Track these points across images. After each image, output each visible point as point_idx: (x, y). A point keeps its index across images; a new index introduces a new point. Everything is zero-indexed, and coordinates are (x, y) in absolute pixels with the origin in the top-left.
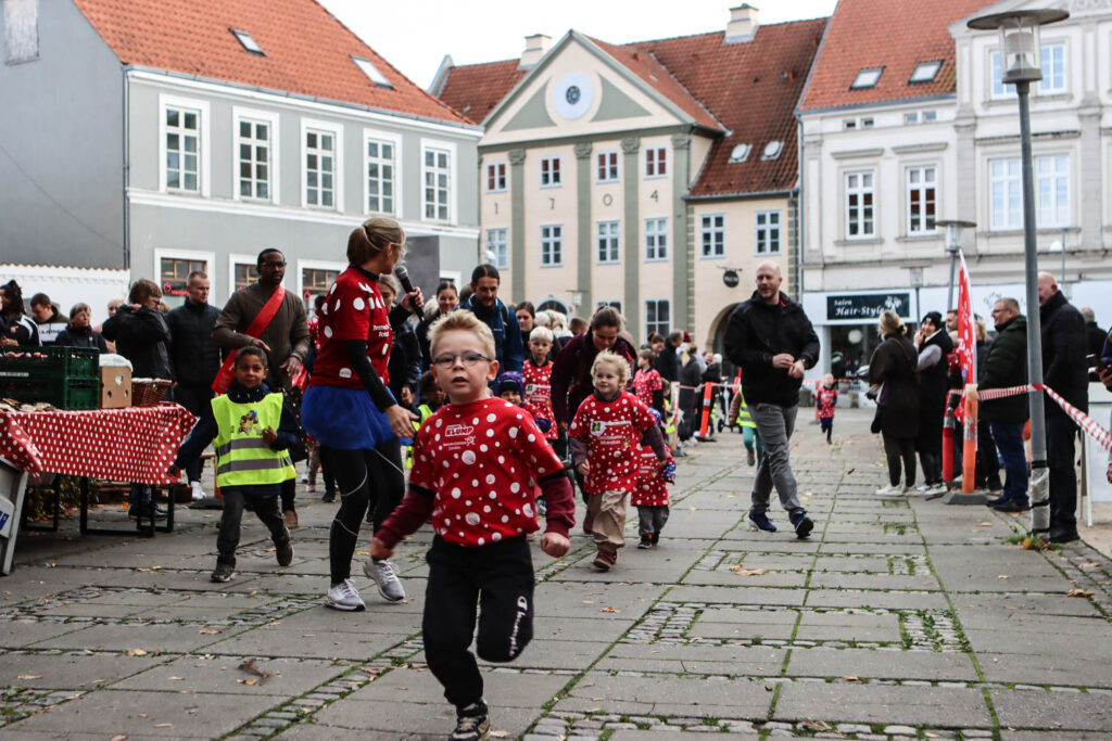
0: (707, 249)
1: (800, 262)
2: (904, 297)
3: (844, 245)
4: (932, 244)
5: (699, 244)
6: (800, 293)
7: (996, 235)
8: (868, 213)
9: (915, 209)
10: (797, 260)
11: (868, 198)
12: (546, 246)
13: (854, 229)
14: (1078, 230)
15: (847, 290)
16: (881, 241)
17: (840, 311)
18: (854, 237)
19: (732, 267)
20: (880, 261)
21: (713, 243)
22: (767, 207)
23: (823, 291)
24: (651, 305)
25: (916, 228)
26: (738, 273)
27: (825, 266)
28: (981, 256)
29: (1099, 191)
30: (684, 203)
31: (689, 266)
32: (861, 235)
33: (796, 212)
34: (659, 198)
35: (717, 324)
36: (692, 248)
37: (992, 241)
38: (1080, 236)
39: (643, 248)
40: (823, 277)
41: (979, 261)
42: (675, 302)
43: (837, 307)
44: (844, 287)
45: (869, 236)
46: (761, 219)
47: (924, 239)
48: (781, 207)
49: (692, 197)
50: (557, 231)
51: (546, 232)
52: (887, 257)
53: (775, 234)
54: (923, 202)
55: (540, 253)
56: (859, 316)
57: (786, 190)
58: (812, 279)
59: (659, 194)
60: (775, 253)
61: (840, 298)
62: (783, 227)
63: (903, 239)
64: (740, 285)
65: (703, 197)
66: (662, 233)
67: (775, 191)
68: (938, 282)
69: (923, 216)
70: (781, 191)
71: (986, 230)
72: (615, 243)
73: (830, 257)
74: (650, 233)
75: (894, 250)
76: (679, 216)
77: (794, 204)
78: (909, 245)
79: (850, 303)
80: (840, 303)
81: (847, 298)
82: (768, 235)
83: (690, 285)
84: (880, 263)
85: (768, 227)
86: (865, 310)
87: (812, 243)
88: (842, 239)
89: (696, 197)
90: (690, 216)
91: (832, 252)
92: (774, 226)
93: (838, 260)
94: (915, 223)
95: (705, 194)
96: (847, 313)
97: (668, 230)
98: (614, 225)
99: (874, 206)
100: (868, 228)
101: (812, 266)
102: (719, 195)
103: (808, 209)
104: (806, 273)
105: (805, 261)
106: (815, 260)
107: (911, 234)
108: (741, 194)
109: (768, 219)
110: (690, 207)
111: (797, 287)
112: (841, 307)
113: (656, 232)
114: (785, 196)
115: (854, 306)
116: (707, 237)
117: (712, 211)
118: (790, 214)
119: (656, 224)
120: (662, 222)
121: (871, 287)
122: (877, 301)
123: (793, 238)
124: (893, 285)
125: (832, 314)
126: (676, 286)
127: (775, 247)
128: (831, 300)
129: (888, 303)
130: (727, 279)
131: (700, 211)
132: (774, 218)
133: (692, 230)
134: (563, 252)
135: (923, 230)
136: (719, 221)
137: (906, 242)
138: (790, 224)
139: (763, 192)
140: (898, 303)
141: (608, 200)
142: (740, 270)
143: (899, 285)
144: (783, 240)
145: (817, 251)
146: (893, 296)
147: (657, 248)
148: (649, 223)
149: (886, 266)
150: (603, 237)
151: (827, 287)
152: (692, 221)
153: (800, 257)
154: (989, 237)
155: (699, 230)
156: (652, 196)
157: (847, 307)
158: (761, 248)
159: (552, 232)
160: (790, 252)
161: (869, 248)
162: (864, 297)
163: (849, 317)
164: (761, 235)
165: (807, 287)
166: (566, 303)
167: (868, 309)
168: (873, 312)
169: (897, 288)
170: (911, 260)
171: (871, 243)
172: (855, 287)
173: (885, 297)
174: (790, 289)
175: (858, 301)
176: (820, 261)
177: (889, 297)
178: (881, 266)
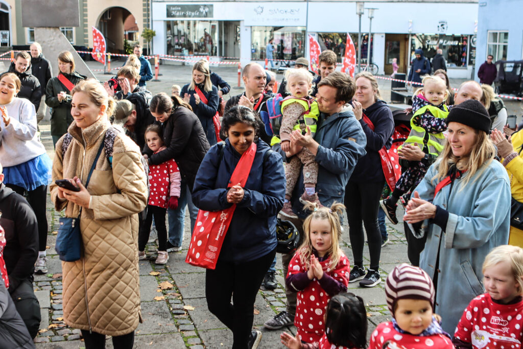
2: (210, 7)
15: (177, 2)
17: (174, 13)
23: (163, 2)
43: (173, 10)
56: (185, 16)
61: (174, 6)
79: (180, 8)
80: (174, 9)
81: (178, 6)
86: (188, 13)
96: (178, 14)
112: (175, 11)
115: (182, 10)
122: (194, 8)
125: (169, 14)
128: (169, 7)
129: (201, 10)
140: (207, 9)
146: (204, 6)
157: (178, 11)
162: (187, 6)
163: (179, 16)
166: (8, 5)
167: (190, 12)
168: (193, 14)
169: (206, 1)
172: (182, 0)
173: (199, 7)
174: (144, 0)
175: (184, 8)
177: (202, 7)
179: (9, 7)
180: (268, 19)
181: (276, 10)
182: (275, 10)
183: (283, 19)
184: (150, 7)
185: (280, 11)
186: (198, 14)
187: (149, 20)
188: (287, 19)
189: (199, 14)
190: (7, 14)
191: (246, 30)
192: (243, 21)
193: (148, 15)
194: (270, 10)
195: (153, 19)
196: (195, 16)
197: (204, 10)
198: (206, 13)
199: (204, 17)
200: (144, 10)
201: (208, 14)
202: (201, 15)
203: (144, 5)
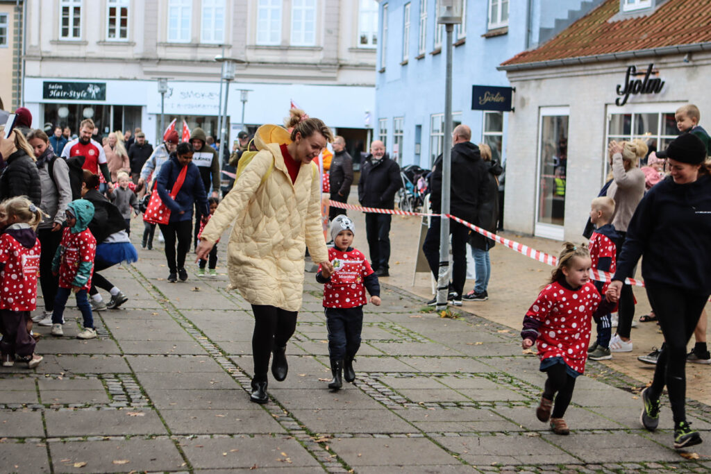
1: (23, 54)
2: (102, 86)
3: (58, 44)
4: (125, 48)
6: (22, 77)
7: (171, 45)
8: (77, 21)
9: (112, 21)
10: (20, 52)
11: (77, 10)
13: (65, 33)
14: (229, 47)
15: (59, 77)
16: (85, 43)
17: (53, 93)
18: (65, 39)
20: (85, 58)
23: (40, 77)
25: (112, 35)
27: (43, 59)
28: (160, 60)
29: (245, 21)
32: (70, 37)
33: (21, 16)
37: (169, 49)
38: (231, 51)
40: (40, 66)
41: (158, 64)
43: (51, 90)
44: (56, 75)
45: (76, 39)
47: (118, 44)
48: (9, 11)
52: (90, 55)
53: (3, 31)
54: (118, 17)
56: (67, 97)
58: (32, 67)
60: (3, 46)
61: (53, 84)
62: (10, 26)
63: (102, 43)
68: (127, 77)
69: (118, 27)
71: (164, 41)
73: (47, 52)
75: (94, 50)
77: (20, 10)
78: (107, 48)
79: (61, 87)
80: (53, 87)
81: (59, 84)
84: (84, 59)
86: (72, 93)
87: (32, 39)
88: (56, 39)
91: (47, 48)
92: (3, 25)
93: (52, 55)
94: (112, 31)
96: (58, 94)
99: (82, 16)
100: (76, 33)
101: (33, 58)
103: (30, 14)
104: (27, 63)
105: (27, 53)
106: (34, 54)
107: (108, 39)
111: (20, 73)
112: (54, 90)
114: (13, 3)
115: (64, 90)
118: (16, 17)
121: (77, 76)
122: (80, 87)
123: (17, 36)
124: (94, 76)
125: (46, 94)
127: (3, 41)
128: (46, 85)
129: (90, 89)
132: (3, 19)
135: (117, 37)
137: (104, 45)
138: (16, 25)
140: (97, 90)
143: (98, 76)
144: (9, 36)
145: (36, 47)
146: (94, 84)
149: (89, 62)
151: (43, 75)
153: (23, 50)
154: (166, 46)
157: (59, 90)
160: (15, 46)
161: (76, 47)
162: (72, 84)
163: (60, 98)
165: (27, 73)
167: (75, 93)
168: (78, 95)
169: (96, 79)
170: (109, 59)
171: (78, 44)
172: (65, 75)
173: (87, 85)
174: (14, 74)
175: (67, 87)
176: (39, 54)
177: (90, 85)
178: (85, 62)
180: (179, 105)
181: (190, 92)
182: (188, 93)
183: (199, 106)
184: (22, 84)
185: (196, 94)
186: (85, 95)
187: (19, 101)
188: (204, 106)
189: (87, 95)
191: (150, 119)
192: (146, 106)
193: (19, 95)
194: (182, 93)
195: (25, 100)
196: (81, 98)
197: (94, 91)
198: (96, 94)
199: (93, 99)
200: (14, 88)
201: (99, 96)
202: (89, 97)
203: (14, 81)
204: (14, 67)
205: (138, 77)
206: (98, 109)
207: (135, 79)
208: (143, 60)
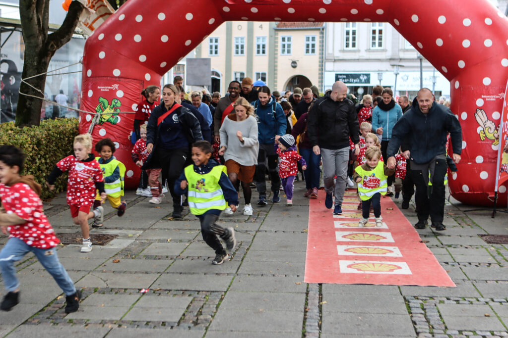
0: (283, 51)
1: (324, 58)
2: (368, 75)
3: (343, 52)
4: (381, 53)
5: (280, 48)
6: (323, 72)
7: (407, 50)
8: (354, 39)
9: (374, 38)
10: (322, 58)
11: (354, 33)
12: (211, 47)
13: (347, 46)
15: (344, 71)
16: (359, 51)
18: (347, 49)
19: (295, 60)
21: (286, 49)
22: (311, 34)
23: (333, 71)
24: (258, 74)
25: (374, 46)
26: (297, 62)
27: (335, 61)
28: (401, 59)
30: (274, 31)
31: (275, 58)
32: (350, 48)
33: (323, 37)
34: (263, 28)
35: (287, 83)
36: (277, 50)
37: (406, 53)
39: (255, 49)
40: (334, 65)
41: (400, 61)
42: (269, 73)
44: (342, 70)
45: (354, 49)
46: (308, 39)
47: (377, 51)
48: (316, 34)
49: (278, 28)
50: (216, 41)
51: (211, 41)
52: (361, 58)
53: (313, 46)
54: (377, 35)
55: (209, 49)
56: (349, 82)
57: (319, 27)
58: (329, 66)
59: (263, 26)
60: (313, 54)
61: (341, 75)
62: (317, 43)
63: (368, 50)
64: (297, 67)
65: (282, 28)
66: (264, 43)
67: (314, 28)
68: (382, 69)
69: (377, 41)
70: (317, 27)
71: (403, 48)
72: (242, 47)
73: (337, 57)
74: (259, 43)
75: (364, 55)
76: (272, 36)
77: (322, 33)
78: (371, 53)
79: (345, 77)
80: (341, 77)
81: (344, 75)
82: (310, 46)
83: (275, 66)
84: (358, 60)
85: (311, 43)
86: (351, 80)
87: (329, 50)
88: (342, 49)
89: (280, 28)
90: (276, 36)
91: (338, 55)
92: (313, 42)
93: (341, 58)
94: (374, 43)
95: (283, 27)
97: (267, 43)
98: (242, 39)
99: (357, 36)
100: (354, 45)
101: (330, 60)
102: (290, 28)
103: (328, 35)
104: (326, 63)
105: (326, 58)
106: (330, 58)
107: (372, 48)
108: (299, 28)
109: (311, 39)
110: (277, 32)
111: (322, 69)
112: (341, 78)
113: (261, 43)
114: (319, 29)
115: (347, 78)
116: (284, 46)
117: (286, 34)
118: (320, 37)
119: (261, 39)
120: (264, 38)
121: (354, 70)
122: (356, 76)
123: (321, 48)
124: (364, 70)
126: (270, 66)
127: (313, 51)
128: (337, 75)
129: (361, 77)
130: (293, 65)
131: (281, 35)
132: (313, 39)
133: (277, 42)
134: (219, 50)
135: (377, 47)
136: (289, 39)
137: (369, 52)
138: (320, 42)
139: (309, 28)
140: (365, 77)
141: (240, 28)
142: (298, 61)
144: (317, 48)
145: (331, 54)
146: (363, 74)
147: (262, 49)
148: (258, 38)
149: (361, 62)
150: (237, 44)
151: (335, 70)
152: (277, 38)
153: (324, 56)
154: (404, 51)
155: (280, 43)
156: (260, 27)
157: (344, 78)
158: (307, 51)
159: (214, 41)
160: (320, 54)
161: (354, 54)
162: (351, 75)
164: (308, 46)
165: (327, 69)
166: (220, 72)
167: (353, 80)
168: (355, 81)
169: (365, 71)
170: (372, 59)
171: (354, 51)
172: (347, 70)
173: (360, 75)
174: (319, 70)
175: (348, 76)
176: (333, 58)
177: (362, 75)
178: (359, 62)
179: (221, 75)
180: (411, 85)
182: (416, 78)
184: (323, 76)
186: (358, 81)
187: (322, 85)
190: (219, 80)
192: (393, 86)
193: (322, 82)
194: (413, 78)
195: (325, 85)
196: (356, 83)
197: (363, 78)
198: (365, 80)
199: (363, 83)
200: (319, 78)
201: (367, 81)
202: (361, 82)
203: (319, 74)
204: (320, 66)
205: (388, 70)
206: (365, 88)
207: (387, 71)
208: (391, 59)
